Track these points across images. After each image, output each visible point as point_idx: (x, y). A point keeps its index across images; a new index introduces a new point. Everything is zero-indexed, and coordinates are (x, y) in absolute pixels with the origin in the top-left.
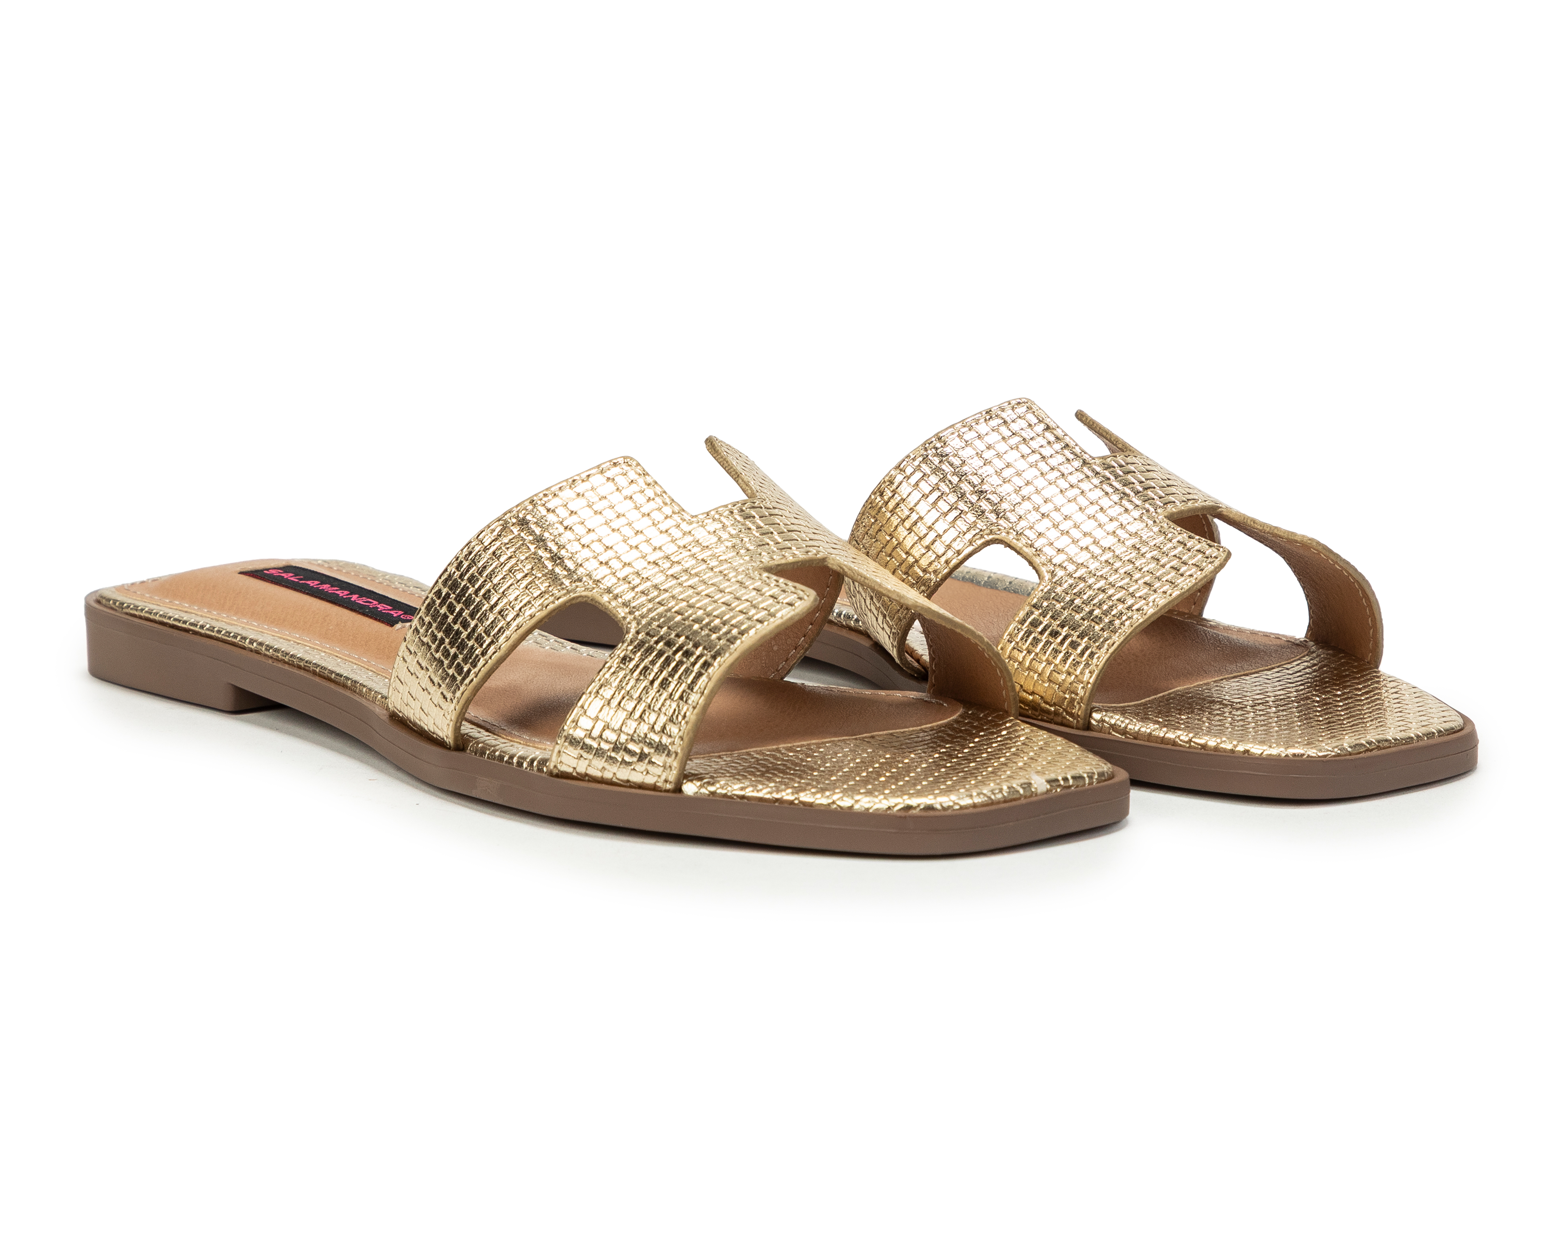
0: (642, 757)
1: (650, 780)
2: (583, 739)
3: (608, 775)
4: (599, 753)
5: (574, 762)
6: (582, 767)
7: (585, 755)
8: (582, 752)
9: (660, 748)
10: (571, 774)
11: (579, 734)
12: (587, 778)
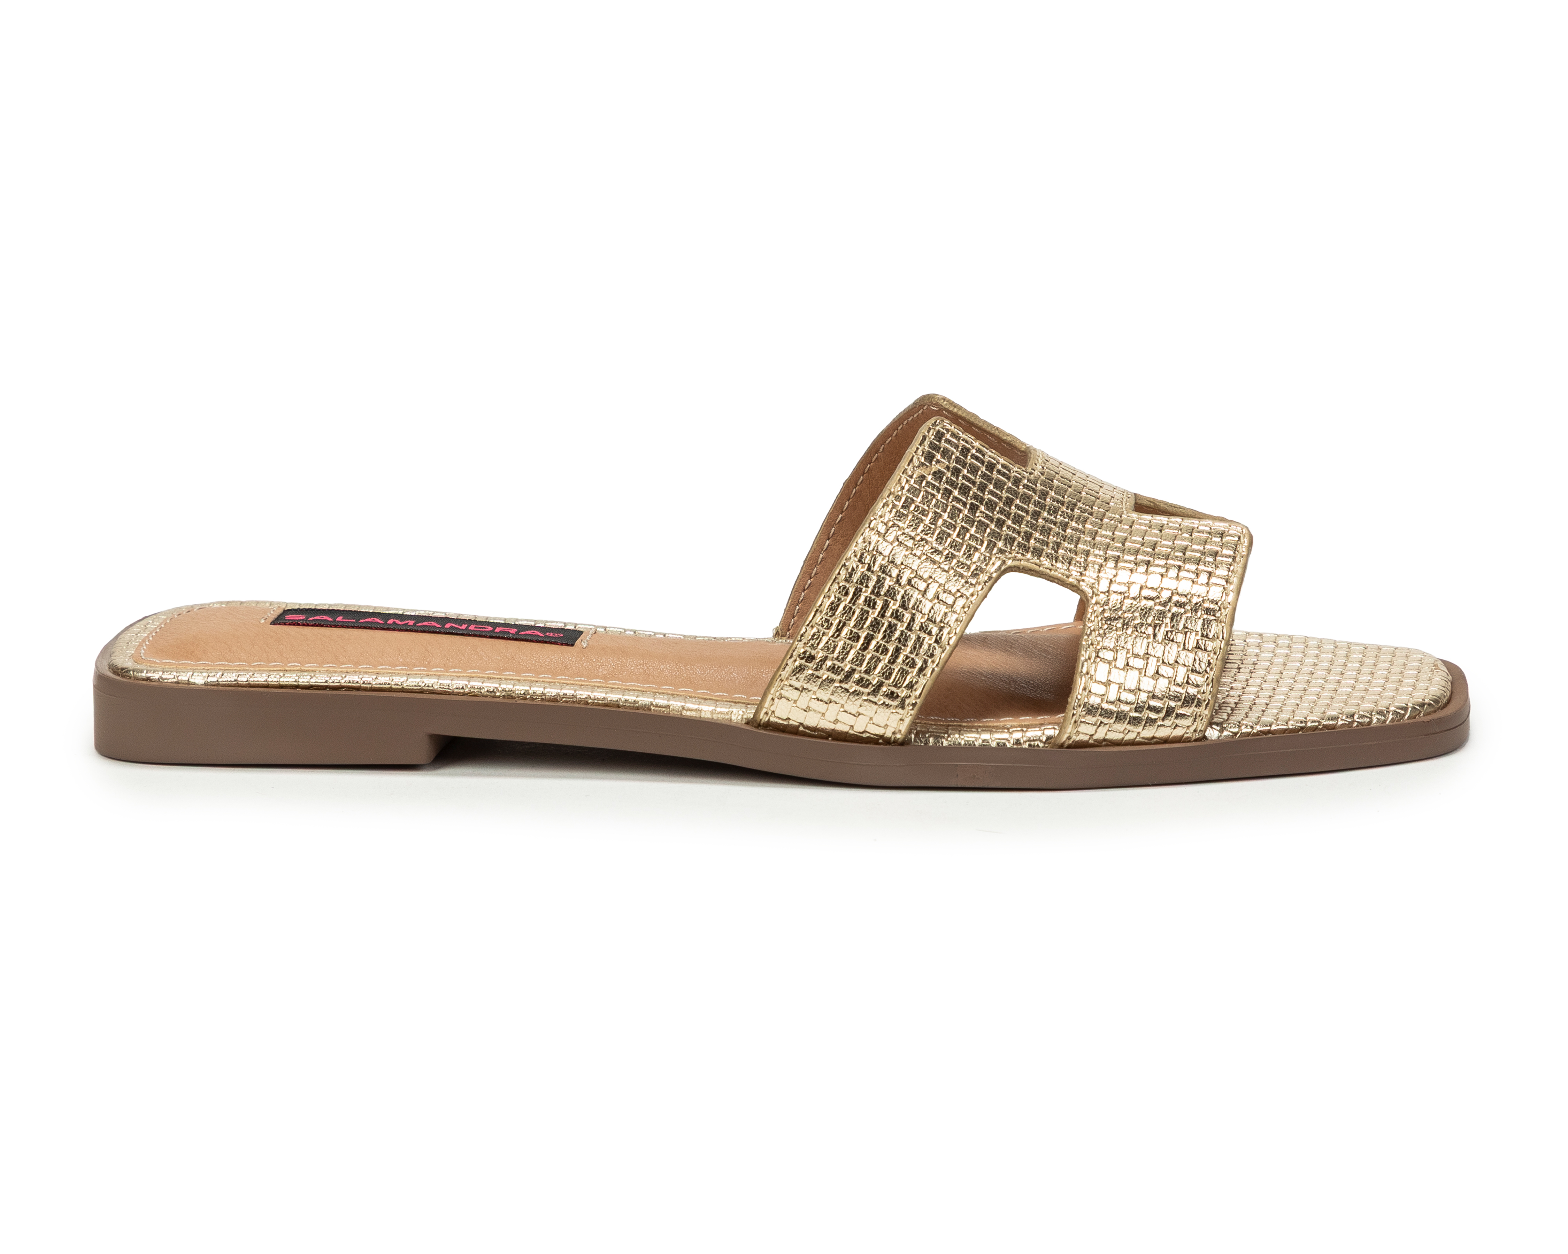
0: (1169, 712)
1: (1179, 732)
2: (1099, 705)
3: (1131, 736)
4: (1120, 717)
5: (1091, 730)
6: (1101, 734)
7: (1105, 721)
8: (1101, 719)
9: (1189, 701)
10: (1087, 742)
11: (1094, 700)
12: (1104, 743)
